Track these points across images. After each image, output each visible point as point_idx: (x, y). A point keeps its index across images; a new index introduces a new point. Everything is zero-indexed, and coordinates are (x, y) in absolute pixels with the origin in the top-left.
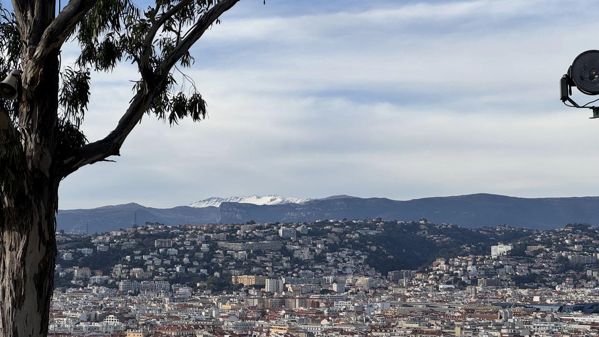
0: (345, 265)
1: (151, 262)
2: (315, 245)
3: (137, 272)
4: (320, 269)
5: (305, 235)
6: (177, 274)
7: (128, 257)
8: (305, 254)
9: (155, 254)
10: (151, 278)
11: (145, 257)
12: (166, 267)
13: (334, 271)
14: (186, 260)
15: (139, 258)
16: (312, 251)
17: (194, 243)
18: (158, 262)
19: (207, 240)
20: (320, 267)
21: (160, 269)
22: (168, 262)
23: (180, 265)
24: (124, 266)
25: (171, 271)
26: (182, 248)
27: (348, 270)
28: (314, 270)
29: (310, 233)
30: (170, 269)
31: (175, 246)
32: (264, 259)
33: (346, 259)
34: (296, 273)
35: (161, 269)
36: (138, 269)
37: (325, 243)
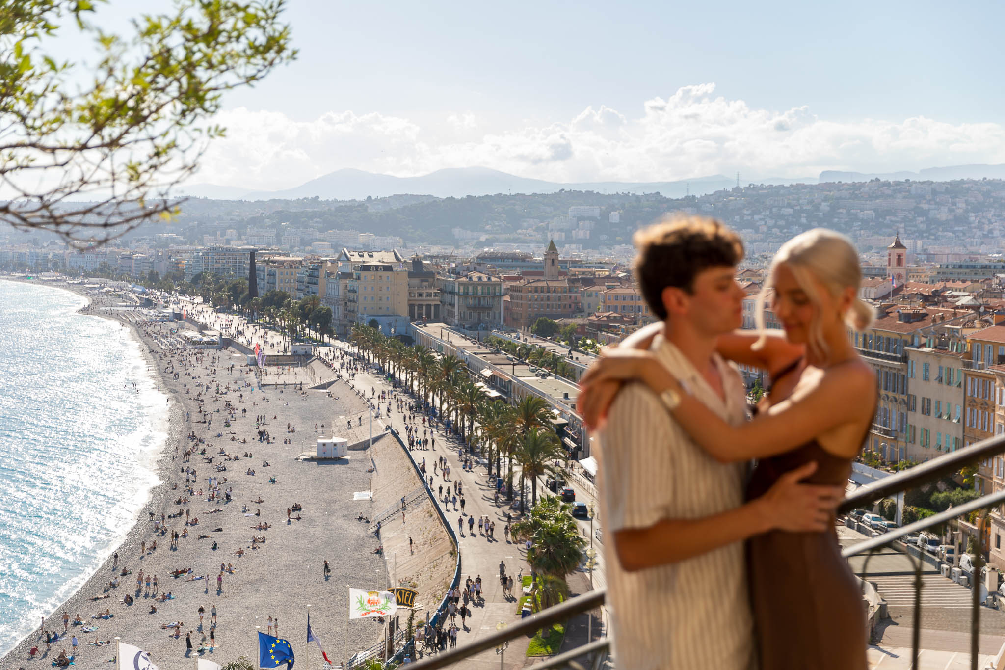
0: (992, 226)
1: (763, 223)
2: (954, 204)
4: (961, 231)
5: (941, 193)
7: (737, 218)
8: (943, 215)
9: (768, 213)
10: (763, 241)
11: (756, 217)
12: (781, 228)
13: (979, 233)
14: (804, 221)
15: (749, 218)
16: (951, 211)
17: (811, 202)
18: (771, 222)
19: (826, 199)
20: (961, 229)
21: (773, 230)
22: (781, 223)
26: (798, 207)
27: (996, 233)
28: (954, 232)
29: (947, 191)
30: (785, 230)
31: (789, 206)
32: (893, 219)
33: (993, 221)
34: (934, 235)
35: (775, 231)
37: (967, 202)
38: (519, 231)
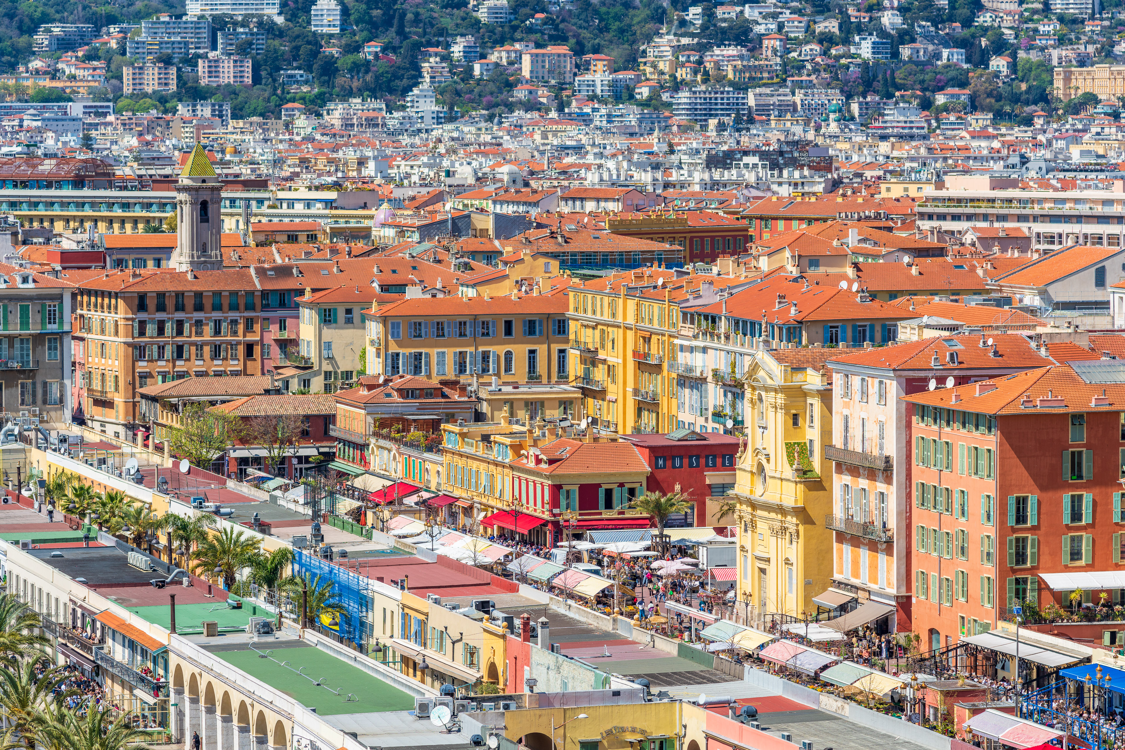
1: (773, 26)
3: (730, 58)
6: (865, 64)
7: (695, 12)
10: (778, 81)
11: (751, 11)
12: (826, 42)
14: (890, 19)
18: (796, 26)
21: (805, 49)
22: (830, 26)
23: (871, 34)
24: (685, 41)
25: (841, 57)
30: (840, 50)
35: (810, 50)
36: (732, 51)
38: (36, 64)
